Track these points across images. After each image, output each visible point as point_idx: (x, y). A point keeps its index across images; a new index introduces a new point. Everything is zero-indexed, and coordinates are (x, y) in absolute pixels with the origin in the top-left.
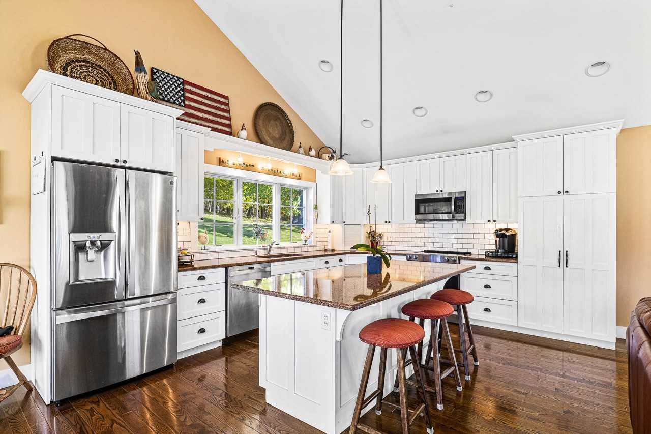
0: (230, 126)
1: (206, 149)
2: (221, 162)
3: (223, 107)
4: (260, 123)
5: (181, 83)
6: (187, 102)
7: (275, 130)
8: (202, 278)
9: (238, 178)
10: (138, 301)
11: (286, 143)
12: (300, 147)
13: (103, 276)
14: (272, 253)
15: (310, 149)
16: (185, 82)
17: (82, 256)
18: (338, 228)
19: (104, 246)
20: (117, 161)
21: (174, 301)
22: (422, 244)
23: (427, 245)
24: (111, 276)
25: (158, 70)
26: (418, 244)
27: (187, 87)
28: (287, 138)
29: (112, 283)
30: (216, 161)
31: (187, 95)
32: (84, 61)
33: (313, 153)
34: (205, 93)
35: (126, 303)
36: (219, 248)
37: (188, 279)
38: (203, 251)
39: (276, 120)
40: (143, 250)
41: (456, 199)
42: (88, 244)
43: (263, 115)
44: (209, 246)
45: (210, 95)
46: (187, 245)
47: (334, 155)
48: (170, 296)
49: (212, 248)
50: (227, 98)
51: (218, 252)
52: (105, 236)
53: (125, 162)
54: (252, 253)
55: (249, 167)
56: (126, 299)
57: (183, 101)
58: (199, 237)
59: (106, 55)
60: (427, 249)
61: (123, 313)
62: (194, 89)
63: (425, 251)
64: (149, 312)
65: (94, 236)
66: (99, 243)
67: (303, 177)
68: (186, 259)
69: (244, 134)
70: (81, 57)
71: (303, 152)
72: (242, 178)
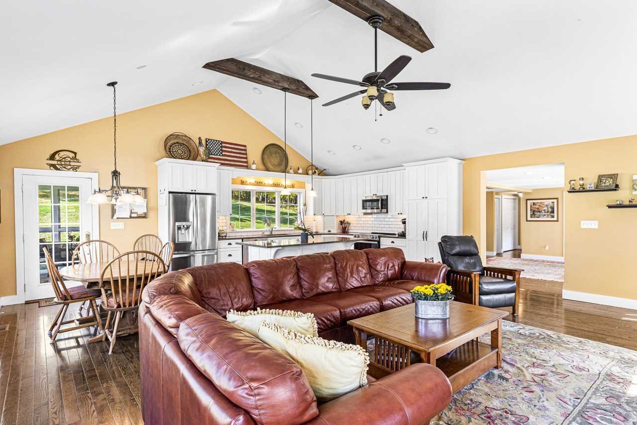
0: (247, 162)
1: (233, 177)
2: (242, 183)
3: (243, 152)
4: (266, 156)
5: (220, 144)
6: (223, 153)
7: (275, 160)
8: (230, 244)
9: (253, 190)
10: (201, 252)
11: (283, 167)
12: (291, 169)
13: (187, 240)
14: (273, 233)
15: (299, 169)
16: (222, 142)
17: (179, 231)
18: (319, 218)
19: (188, 228)
20: (192, 191)
21: (217, 253)
22: (371, 229)
23: (374, 229)
24: (190, 240)
25: (209, 139)
26: (369, 228)
27: (223, 145)
28: (284, 164)
29: (190, 243)
30: (240, 182)
31: (224, 149)
32: (177, 143)
33: (300, 171)
34: (233, 146)
35: (196, 252)
36: (242, 230)
37: (223, 244)
38: (233, 232)
39: (276, 153)
40: (203, 229)
41: (382, 200)
42: (182, 227)
43: (267, 152)
44: (237, 229)
45: (236, 147)
46: (225, 228)
47: (316, 171)
48: (216, 251)
49: (238, 230)
50: (245, 146)
51: (241, 232)
52: (188, 224)
53: (195, 191)
54: (261, 233)
55: (259, 184)
56: (196, 251)
57: (221, 153)
58: (230, 224)
59: (186, 138)
60: (374, 232)
61: (194, 256)
62: (227, 145)
63: (372, 233)
64: (206, 257)
65: (184, 223)
66: (186, 226)
67: (295, 186)
68: (223, 235)
69: (254, 167)
70: (175, 141)
71: (293, 172)
72: (255, 190)
